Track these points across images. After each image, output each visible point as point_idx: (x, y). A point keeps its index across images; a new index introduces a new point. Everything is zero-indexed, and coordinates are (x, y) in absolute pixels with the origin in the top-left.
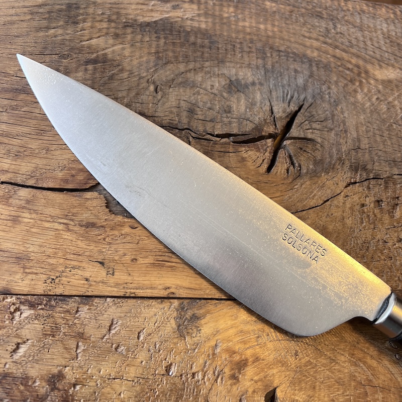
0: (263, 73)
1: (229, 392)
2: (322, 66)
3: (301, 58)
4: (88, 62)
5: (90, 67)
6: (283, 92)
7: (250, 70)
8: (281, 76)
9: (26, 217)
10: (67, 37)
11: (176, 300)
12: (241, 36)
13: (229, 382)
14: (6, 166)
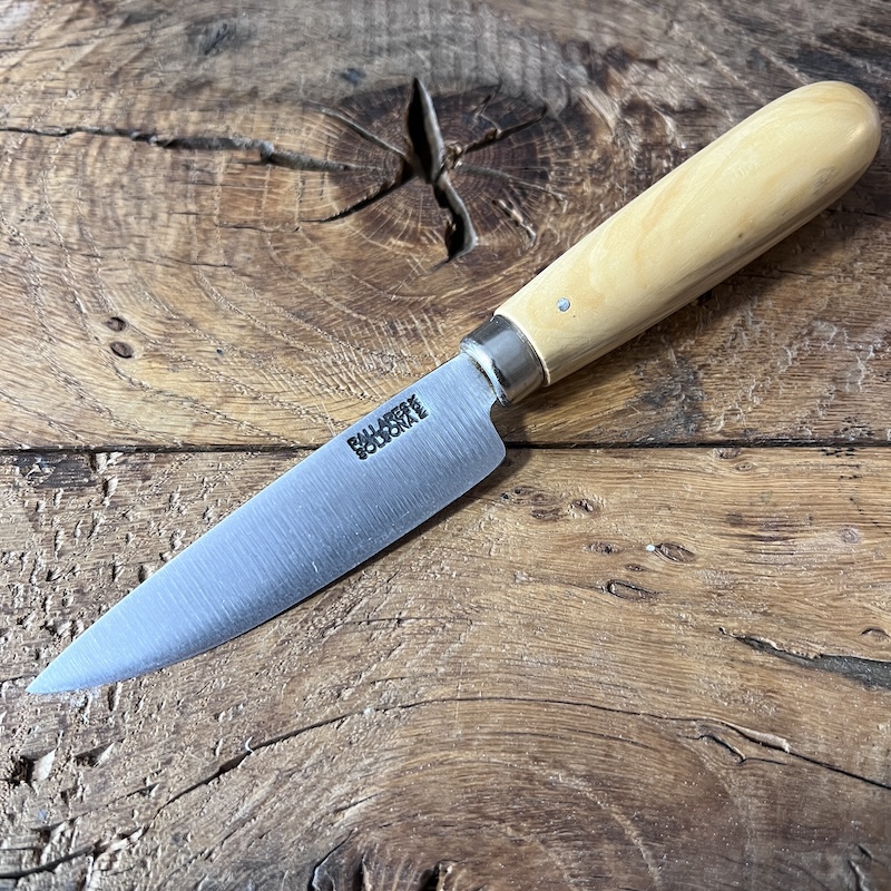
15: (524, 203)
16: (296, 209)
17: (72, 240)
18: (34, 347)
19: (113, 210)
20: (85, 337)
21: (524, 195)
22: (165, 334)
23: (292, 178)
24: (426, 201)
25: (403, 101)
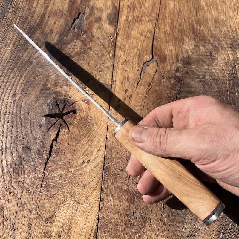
1: (80, 98)
4: (210, 53)
5: (208, 54)
9: (143, 38)
10: (222, 45)
11: (111, 84)
13: (83, 99)
14: (161, 30)
15: (71, 102)
16: (67, 135)
17: (67, 171)
18: (86, 176)
19: (62, 164)
20: (85, 168)
21: (69, 102)
22: (87, 155)
23: (60, 136)
24: (68, 116)
25: (48, 118)
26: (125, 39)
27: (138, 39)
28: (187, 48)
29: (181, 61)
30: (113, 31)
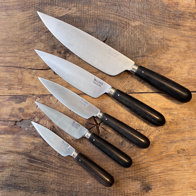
0: (96, 29)
2: (115, 23)
3: (108, 22)
4: (46, 32)
5: (47, 34)
6: (102, 34)
7: (92, 28)
8: (101, 29)
12: (90, 16)
14: (29, 64)
21: (88, 121)
26: (37, 89)
27: (36, 80)
28: (43, 47)
29: (53, 51)
30: (30, 98)
